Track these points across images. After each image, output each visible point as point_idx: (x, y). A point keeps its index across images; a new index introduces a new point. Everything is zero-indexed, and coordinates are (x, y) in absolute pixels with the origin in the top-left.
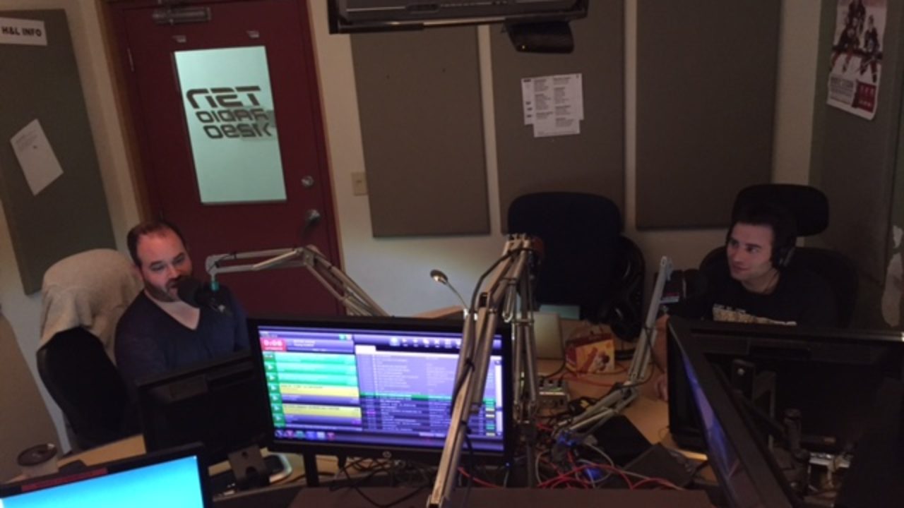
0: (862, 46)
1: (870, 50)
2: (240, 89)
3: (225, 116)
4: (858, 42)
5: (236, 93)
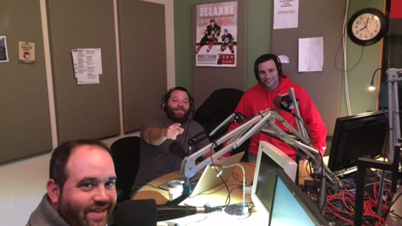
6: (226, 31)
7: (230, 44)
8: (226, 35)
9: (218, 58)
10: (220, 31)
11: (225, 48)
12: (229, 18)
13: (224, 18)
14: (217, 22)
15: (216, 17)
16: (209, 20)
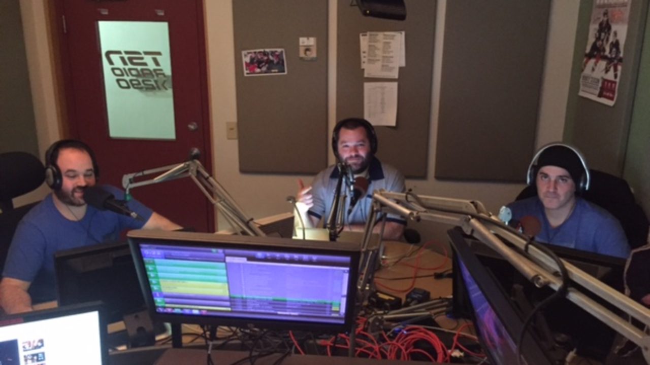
0: (607, 53)
1: (614, 56)
2: (147, 53)
3: (134, 72)
4: (604, 50)
5: (143, 55)
6: (615, 34)
7: (616, 61)
8: (614, 41)
9: (600, 85)
10: (609, 34)
11: (610, 68)
12: (622, 9)
13: (617, 9)
14: (609, 14)
15: (610, 6)
16: (603, 11)
